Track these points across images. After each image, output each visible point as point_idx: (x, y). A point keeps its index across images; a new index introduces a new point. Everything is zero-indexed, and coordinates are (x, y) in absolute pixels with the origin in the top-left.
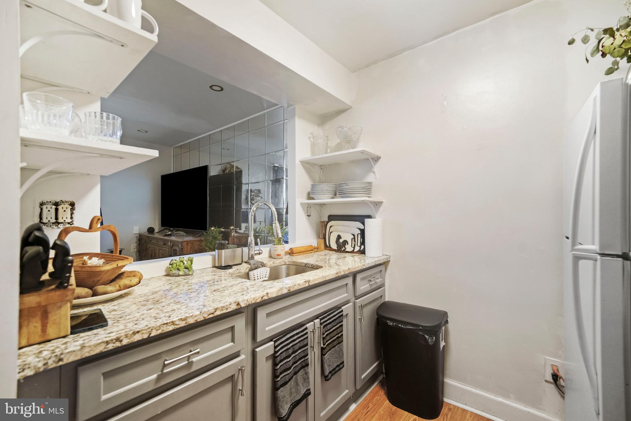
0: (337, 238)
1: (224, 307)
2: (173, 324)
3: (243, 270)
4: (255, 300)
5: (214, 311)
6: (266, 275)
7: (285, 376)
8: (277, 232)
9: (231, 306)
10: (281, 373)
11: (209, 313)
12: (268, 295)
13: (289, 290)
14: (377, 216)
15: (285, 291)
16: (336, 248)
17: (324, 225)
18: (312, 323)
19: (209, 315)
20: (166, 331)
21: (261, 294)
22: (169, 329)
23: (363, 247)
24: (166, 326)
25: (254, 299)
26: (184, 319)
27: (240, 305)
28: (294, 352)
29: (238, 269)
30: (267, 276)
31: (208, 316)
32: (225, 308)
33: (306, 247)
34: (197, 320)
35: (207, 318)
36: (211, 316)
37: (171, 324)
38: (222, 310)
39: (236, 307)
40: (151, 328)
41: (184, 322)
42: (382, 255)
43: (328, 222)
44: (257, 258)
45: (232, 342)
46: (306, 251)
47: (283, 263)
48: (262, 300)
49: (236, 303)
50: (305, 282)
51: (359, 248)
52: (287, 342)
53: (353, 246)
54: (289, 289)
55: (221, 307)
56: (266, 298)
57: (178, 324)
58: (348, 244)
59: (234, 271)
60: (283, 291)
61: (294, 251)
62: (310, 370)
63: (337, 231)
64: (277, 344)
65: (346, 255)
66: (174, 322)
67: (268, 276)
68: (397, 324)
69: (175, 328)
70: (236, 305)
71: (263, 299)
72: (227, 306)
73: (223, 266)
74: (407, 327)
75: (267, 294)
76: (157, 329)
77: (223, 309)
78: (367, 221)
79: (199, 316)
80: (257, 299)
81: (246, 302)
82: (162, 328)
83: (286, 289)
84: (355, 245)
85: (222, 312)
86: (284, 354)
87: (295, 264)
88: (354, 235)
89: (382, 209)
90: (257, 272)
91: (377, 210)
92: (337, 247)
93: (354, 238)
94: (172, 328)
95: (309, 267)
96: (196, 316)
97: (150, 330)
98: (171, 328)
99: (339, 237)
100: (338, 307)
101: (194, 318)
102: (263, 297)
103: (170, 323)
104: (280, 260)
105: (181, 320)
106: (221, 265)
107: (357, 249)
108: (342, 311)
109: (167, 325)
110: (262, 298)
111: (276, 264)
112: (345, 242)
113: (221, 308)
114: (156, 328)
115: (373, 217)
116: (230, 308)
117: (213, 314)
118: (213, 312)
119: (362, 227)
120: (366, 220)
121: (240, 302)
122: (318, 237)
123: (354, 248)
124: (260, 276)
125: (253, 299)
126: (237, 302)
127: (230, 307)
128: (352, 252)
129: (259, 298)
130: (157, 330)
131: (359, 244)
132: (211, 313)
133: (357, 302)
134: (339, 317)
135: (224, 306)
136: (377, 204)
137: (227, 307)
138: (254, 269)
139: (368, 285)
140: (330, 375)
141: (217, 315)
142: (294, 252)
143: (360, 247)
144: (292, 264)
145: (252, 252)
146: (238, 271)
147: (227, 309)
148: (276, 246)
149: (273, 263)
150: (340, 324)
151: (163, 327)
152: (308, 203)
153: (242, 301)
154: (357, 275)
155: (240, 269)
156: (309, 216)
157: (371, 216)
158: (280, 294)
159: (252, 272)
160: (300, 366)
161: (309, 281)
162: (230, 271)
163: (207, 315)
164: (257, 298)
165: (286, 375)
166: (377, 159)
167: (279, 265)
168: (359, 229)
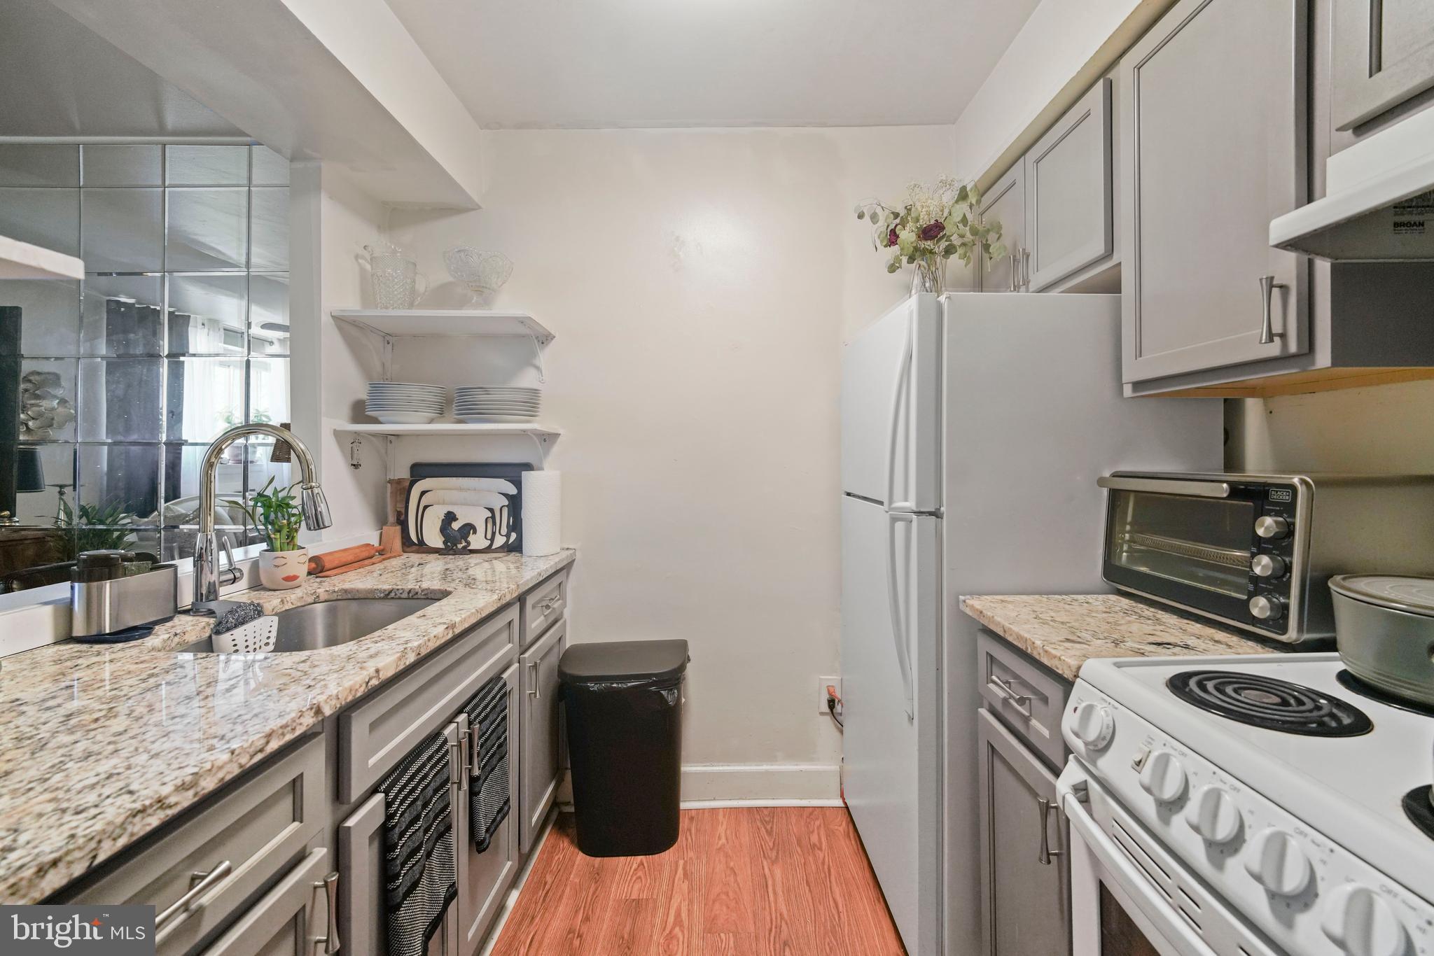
0: (443, 520)
1: (286, 726)
2: (161, 808)
3: (193, 633)
4: (353, 692)
5: (263, 741)
6: (269, 638)
7: (411, 868)
8: (316, 510)
9: (302, 720)
10: (403, 865)
11: (252, 750)
12: (379, 675)
13: (419, 654)
14: (546, 464)
15: (411, 658)
16: (441, 545)
17: (403, 490)
18: (453, 726)
19: (252, 757)
20: (142, 833)
21: (364, 675)
22: (149, 825)
23: (514, 536)
24: (143, 818)
25: (351, 690)
26: (191, 782)
27: (322, 713)
28: (425, 806)
29: (176, 635)
30: (272, 640)
31: (251, 759)
32: (289, 728)
33: (357, 551)
34: (223, 779)
35: (248, 766)
36: (259, 757)
37: (154, 808)
38: (283, 734)
39: (314, 719)
40: (97, 839)
41: (191, 793)
42: (559, 550)
43: (412, 483)
44: (225, 592)
45: (294, 821)
46: (356, 560)
47: (311, 600)
48: (366, 690)
49: (313, 710)
50: (447, 628)
51: (504, 539)
52: (412, 784)
53: (489, 536)
54: (418, 651)
55: (281, 727)
56: (375, 682)
57: (176, 804)
58: (475, 532)
59: (164, 641)
60: (407, 659)
61: (326, 564)
62: (453, 837)
63: (443, 504)
64: (392, 795)
65: (473, 559)
66: (164, 801)
67: (275, 640)
68: (608, 684)
69: (168, 816)
70: (313, 715)
71: (370, 687)
72: (294, 721)
73: (107, 631)
74: (629, 684)
75: (377, 671)
76: (114, 835)
77: (286, 731)
78: (526, 475)
79: (229, 766)
80: (357, 690)
81: (334, 702)
82: (130, 828)
83: (413, 651)
84: (494, 534)
85: (281, 743)
86: (406, 815)
87: (350, 596)
88: (491, 510)
89: (556, 449)
90: (246, 633)
91: (547, 452)
92: (444, 543)
93: (493, 517)
94: (160, 819)
95: (400, 598)
96: (220, 768)
97: (93, 844)
98: (154, 821)
99: (450, 517)
100: (497, 678)
101: (215, 774)
102: (369, 682)
103: (151, 805)
104: (299, 592)
105: (183, 787)
106: (101, 631)
107: (500, 541)
108: (505, 684)
109: (145, 815)
110: (367, 683)
111: (290, 604)
112: (469, 528)
113: (280, 731)
114: (113, 832)
115: (535, 468)
116: (301, 727)
117: (261, 751)
118: (261, 747)
119: (512, 490)
120: (524, 474)
121: (322, 704)
122: (382, 522)
123: (492, 540)
124: (255, 643)
125: (348, 691)
126: (315, 706)
127: (301, 724)
128: (488, 550)
129: (361, 686)
130: (114, 839)
131: (504, 531)
132: (258, 749)
133: (525, 658)
134: (501, 698)
135: (287, 723)
136: (548, 439)
137: (294, 724)
138: (236, 626)
139: (542, 617)
140: (488, 835)
141: (272, 750)
142: (328, 565)
143: (508, 536)
144: (339, 597)
145: (210, 577)
146: (177, 639)
147: (294, 729)
148: (279, 553)
149: (282, 601)
150: (503, 714)
151: (134, 825)
152: (356, 433)
153: (326, 701)
154: (528, 597)
155: (184, 633)
156: (356, 466)
157: (532, 465)
158: (401, 667)
159: (228, 635)
160: (435, 836)
161: (453, 626)
162: (151, 641)
163: (248, 757)
164: (357, 687)
165: (414, 865)
166: (545, 339)
167: (299, 605)
168: (506, 495)
